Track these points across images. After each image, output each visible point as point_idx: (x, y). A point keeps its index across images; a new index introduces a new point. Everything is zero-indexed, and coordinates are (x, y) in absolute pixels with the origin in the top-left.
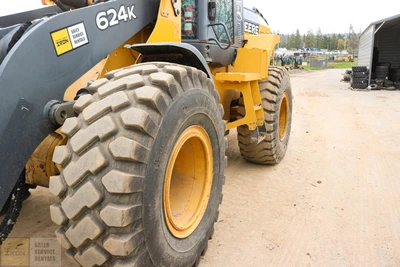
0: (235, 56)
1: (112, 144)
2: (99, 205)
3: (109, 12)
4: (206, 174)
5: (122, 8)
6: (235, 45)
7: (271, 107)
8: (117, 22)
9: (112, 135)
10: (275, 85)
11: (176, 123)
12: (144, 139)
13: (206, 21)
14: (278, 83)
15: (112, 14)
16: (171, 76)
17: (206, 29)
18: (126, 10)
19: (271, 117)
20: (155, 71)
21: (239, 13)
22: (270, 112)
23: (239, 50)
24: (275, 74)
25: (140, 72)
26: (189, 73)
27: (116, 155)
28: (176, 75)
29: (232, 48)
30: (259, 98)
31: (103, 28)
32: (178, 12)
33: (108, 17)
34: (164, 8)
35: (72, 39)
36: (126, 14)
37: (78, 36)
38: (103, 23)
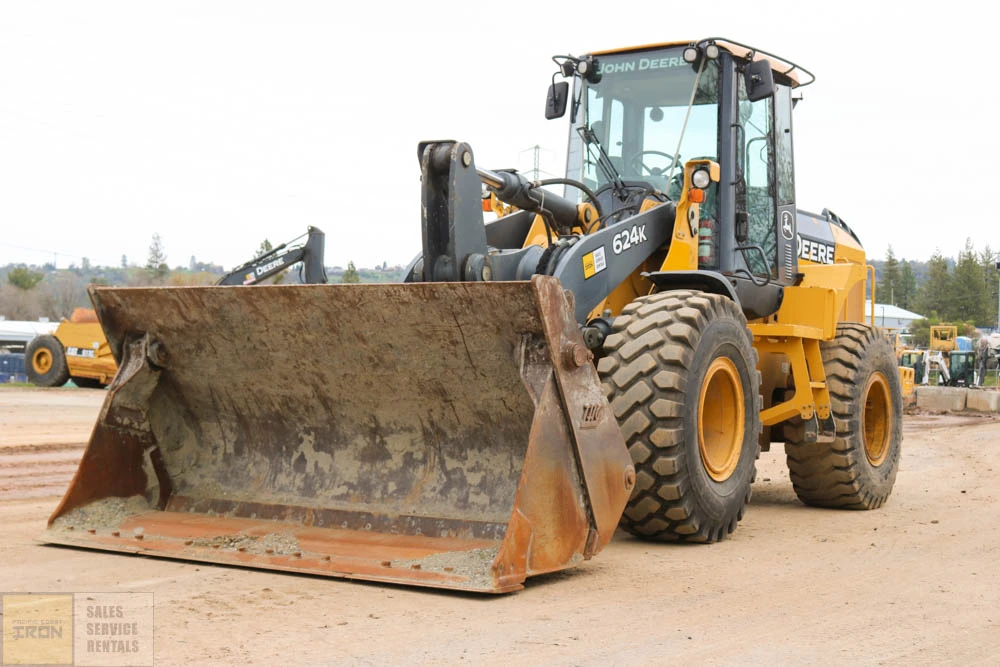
0: (780, 301)
1: (662, 351)
2: (650, 429)
3: (623, 234)
4: (736, 418)
5: (635, 228)
6: (780, 281)
7: (844, 389)
8: (629, 246)
9: (661, 344)
10: (853, 352)
11: (712, 345)
12: (688, 349)
13: (733, 243)
14: (859, 348)
15: (626, 236)
16: (707, 300)
17: (732, 255)
18: (638, 231)
19: (844, 407)
20: (690, 296)
21: (787, 227)
22: (843, 398)
23: (789, 290)
24: (855, 334)
25: (676, 297)
26: (722, 302)
27: (666, 358)
28: (712, 300)
29: (773, 286)
30: (822, 372)
31: (618, 251)
32: (695, 233)
33: (623, 239)
34: (680, 228)
35: (596, 262)
36: (638, 236)
37: (599, 260)
38: (618, 247)
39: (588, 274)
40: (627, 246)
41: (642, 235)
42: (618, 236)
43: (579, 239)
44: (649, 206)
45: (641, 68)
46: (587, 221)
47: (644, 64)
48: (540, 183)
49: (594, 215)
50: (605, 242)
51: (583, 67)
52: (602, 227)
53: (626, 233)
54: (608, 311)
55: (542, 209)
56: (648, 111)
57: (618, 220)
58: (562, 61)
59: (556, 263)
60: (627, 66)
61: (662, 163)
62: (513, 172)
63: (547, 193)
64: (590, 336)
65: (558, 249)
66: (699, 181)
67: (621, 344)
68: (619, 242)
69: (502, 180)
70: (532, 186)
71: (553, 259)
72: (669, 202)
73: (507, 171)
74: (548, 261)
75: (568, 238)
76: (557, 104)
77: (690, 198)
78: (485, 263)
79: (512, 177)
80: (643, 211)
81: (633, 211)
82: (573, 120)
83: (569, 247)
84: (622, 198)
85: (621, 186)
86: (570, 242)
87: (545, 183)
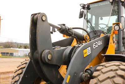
5: (99, 41)
13: (122, 45)
31: (94, 48)
32: (115, 42)
33: (96, 44)
34: (111, 41)
35: (88, 52)
36: (100, 43)
37: (89, 51)
38: (94, 47)
39: (85, 56)
40: (97, 46)
41: (101, 43)
42: (95, 43)
43: (83, 44)
44: (102, 35)
45: (99, 5)
46: (86, 39)
47: (100, 4)
48: (72, 28)
49: (88, 38)
50: (91, 46)
51: (86, 6)
52: (90, 41)
53: (97, 42)
54: (91, 67)
55: (73, 36)
56: (100, 18)
57: (94, 39)
58: (82, 5)
59: (75, 52)
60: (96, 5)
61: (104, 26)
62: (64, 25)
63: (75, 31)
64: (85, 77)
65: (76, 48)
66: (116, 28)
67: (99, 75)
68: (95, 45)
69: (60, 27)
70: (69, 29)
71: (74, 51)
72: (107, 34)
73: (62, 25)
74: (72, 51)
75: (79, 44)
76: (81, 15)
77: (114, 33)
78: (49, 53)
79: (63, 26)
80: (101, 37)
81: (98, 37)
82: (84, 18)
83: (79, 47)
84: (95, 34)
85: (95, 31)
86: (80, 45)
87: (73, 28)
